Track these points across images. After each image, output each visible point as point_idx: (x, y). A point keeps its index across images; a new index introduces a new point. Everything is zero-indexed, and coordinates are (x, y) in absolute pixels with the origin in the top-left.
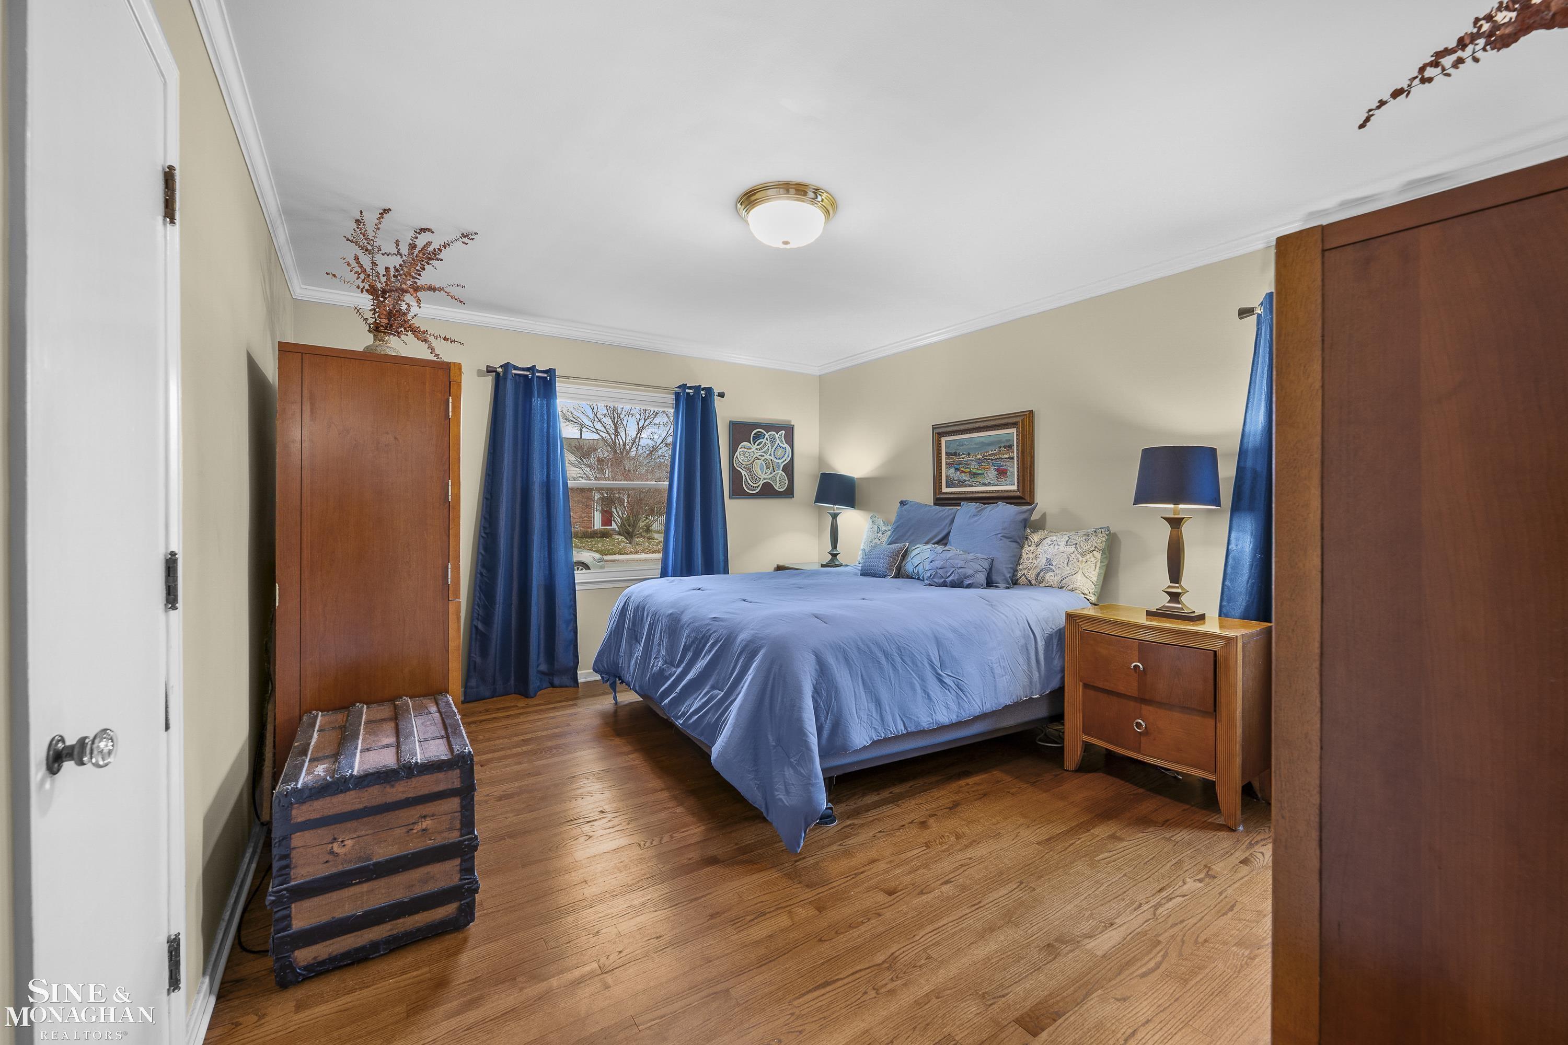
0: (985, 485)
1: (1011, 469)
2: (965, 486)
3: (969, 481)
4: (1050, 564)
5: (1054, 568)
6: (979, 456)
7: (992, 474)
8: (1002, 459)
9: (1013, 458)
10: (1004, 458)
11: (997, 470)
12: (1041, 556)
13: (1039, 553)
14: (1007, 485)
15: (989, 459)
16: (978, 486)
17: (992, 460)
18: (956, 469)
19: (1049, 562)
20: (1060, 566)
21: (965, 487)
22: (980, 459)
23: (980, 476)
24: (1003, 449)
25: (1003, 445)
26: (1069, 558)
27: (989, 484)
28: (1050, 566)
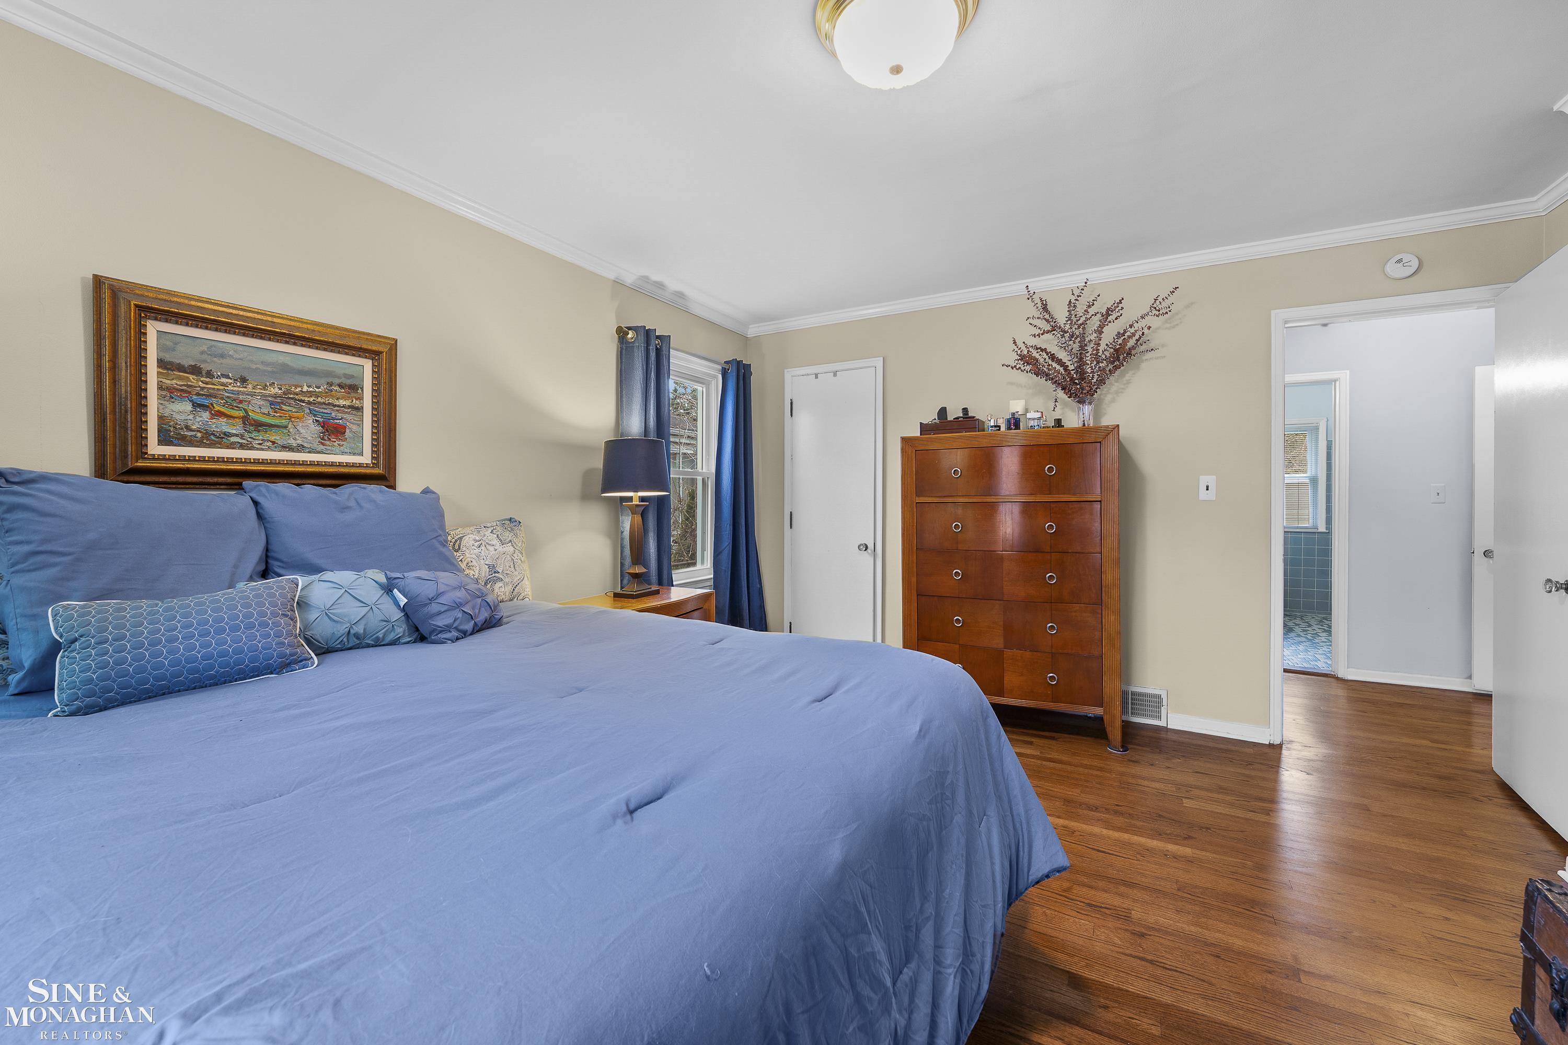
0: (290, 448)
1: (354, 428)
2: (231, 446)
3: (242, 437)
4: (495, 572)
5: (501, 576)
6: (274, 390)
7: (308, 429)
8: (335, 406)
9: (359, 409)
10: (339, 406)
11: (323, 425)
12: (474, 563)
13: (469, 559)
14: (343, 453)
15: (303, 401)
16: (269, 449)
17: (309, 403)
18: (196, 405)
19: (492, 568)
20: (508, 572)
21: (228, 447)
22: (275, 396)
23: (274, 429)
24: (337, 388)
25: (337, 381)
26: (513, 559)
27: (300, 448)
28: (496, 575)
